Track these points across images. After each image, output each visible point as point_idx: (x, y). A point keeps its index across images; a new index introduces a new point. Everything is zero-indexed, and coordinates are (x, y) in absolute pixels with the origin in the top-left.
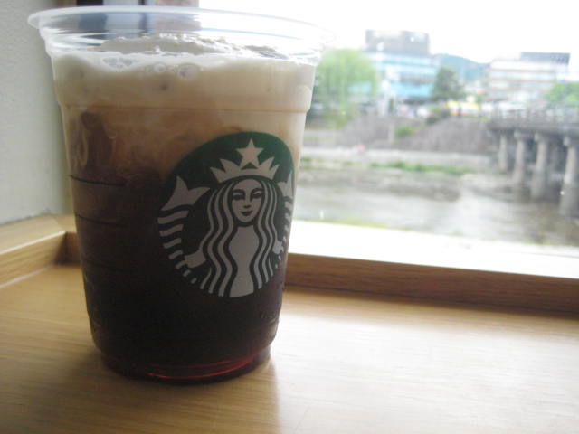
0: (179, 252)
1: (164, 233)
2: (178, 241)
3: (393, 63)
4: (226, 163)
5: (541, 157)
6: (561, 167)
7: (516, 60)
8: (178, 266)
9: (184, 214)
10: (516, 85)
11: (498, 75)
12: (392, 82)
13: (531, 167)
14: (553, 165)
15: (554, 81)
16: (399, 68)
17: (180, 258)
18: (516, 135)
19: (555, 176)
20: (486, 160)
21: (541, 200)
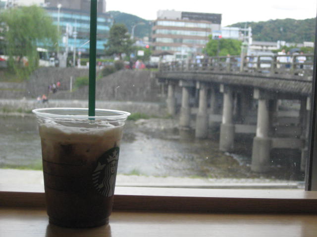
0: (97, 184)
1: (94, 179)
2: (97, 181)
3: (71, 20)
4: (110, 157)
5: (202, 102)
6: (219, 110)
7: (177, 20)
8: (97, 188)
9: (99, 173)
10: (179, 41)
11: (164, 32)
12: (71, 37)
13: (194, 111)
14: (212, 109)
15: (210, 37)
16: (76, 25)
17: (98, 186)
18: (181, 84)
19: (213, 118)
20: (156, 106)
21: (203, 139)
